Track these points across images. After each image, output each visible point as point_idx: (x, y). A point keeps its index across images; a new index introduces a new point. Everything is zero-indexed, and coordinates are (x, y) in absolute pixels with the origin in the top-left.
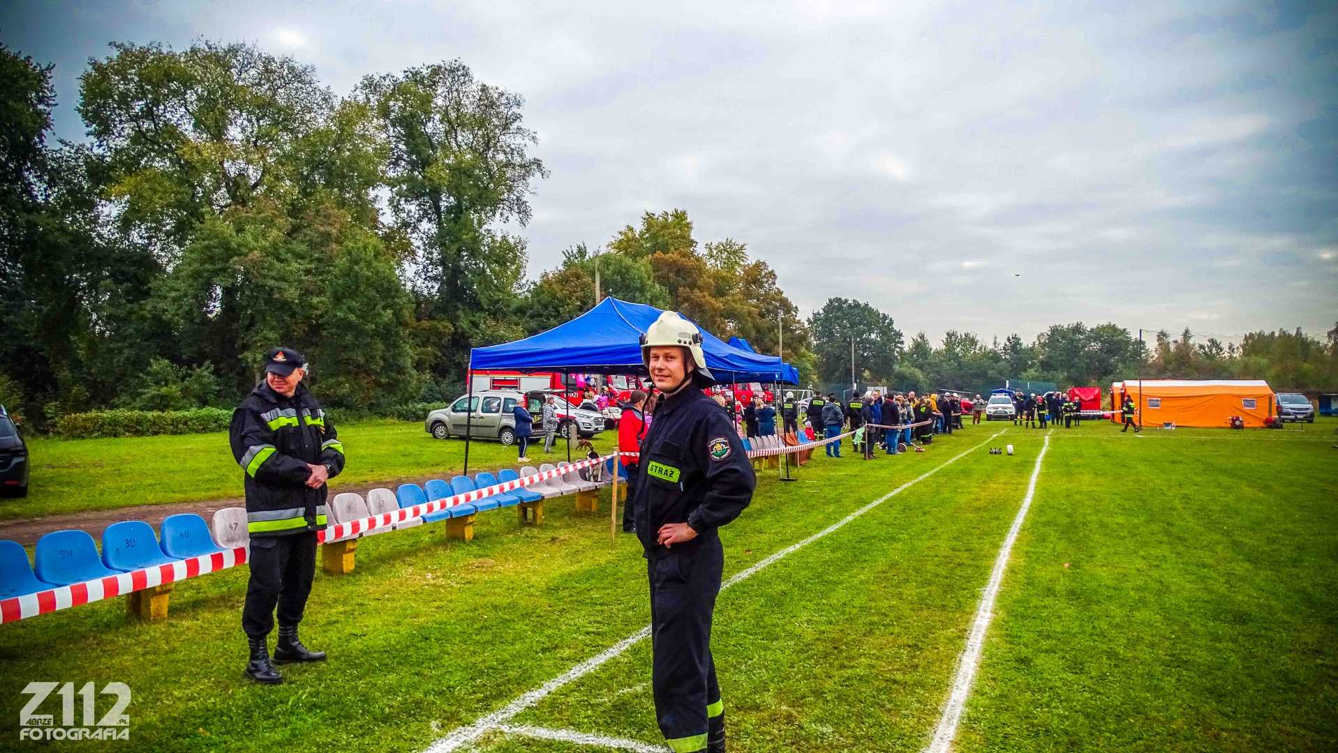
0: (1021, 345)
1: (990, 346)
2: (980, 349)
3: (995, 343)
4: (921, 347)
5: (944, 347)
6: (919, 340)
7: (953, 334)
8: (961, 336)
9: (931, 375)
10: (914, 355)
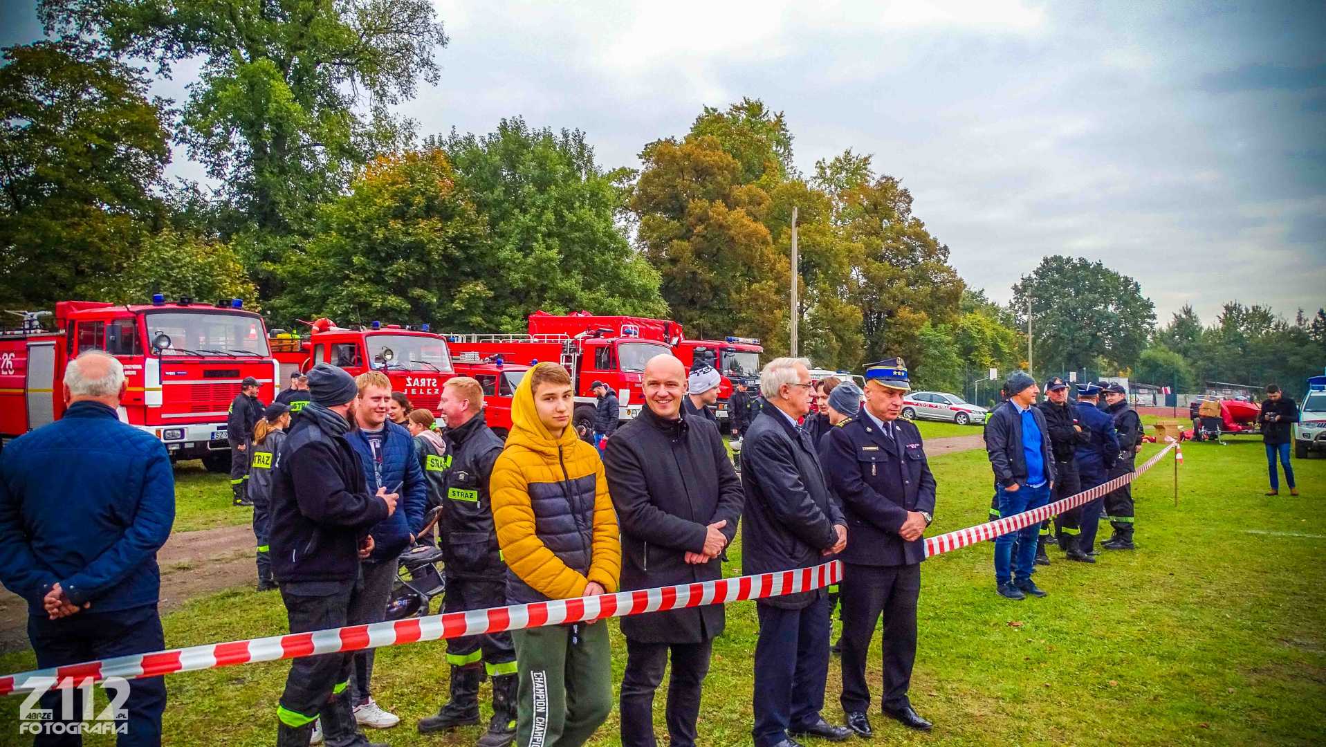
1: (1292, 323)
2: (1277, 327)
3: (1300, 319)
4: (1185, 325)
5: (1221, 325)
6: (1184, 316)
7: (1235, 308)
8: (1247, 310)
9: (1200, 363)
10: (1174, 336)
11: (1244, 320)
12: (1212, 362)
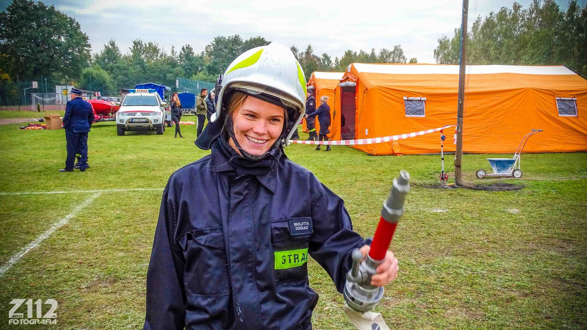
0: (193, 53)
1: (169, 54)
2: (161, 56)
3: (173, 52)
4: (111, 52)
5: (132, 54)
6: (110, 47)
7: (139, 43)
8: (145, 45)
9: (120, 76)
10: (104, 59)
11: (144, 51)
12: (127, 77)
